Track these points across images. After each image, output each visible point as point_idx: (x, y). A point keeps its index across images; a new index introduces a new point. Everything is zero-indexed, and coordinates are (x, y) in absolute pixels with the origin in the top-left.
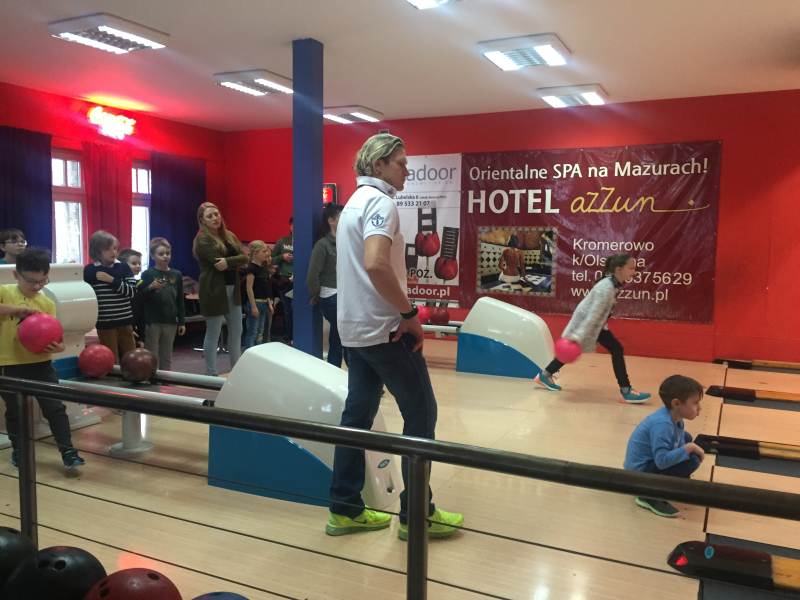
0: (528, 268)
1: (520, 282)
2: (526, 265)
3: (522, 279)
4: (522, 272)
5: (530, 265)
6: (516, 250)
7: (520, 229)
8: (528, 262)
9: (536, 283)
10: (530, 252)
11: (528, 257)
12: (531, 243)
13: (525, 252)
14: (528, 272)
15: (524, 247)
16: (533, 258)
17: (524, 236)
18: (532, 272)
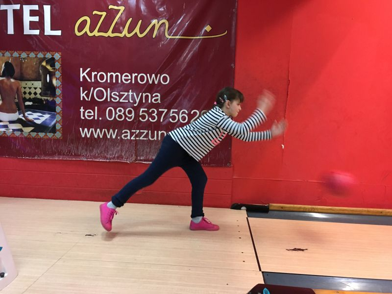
0: (27, 103)
1: (19, 121)
2: (25, 100)
3: (21, 116)
4: (20, 108)
5: (30, 100)
6: (12, 80)
7: (16, 54)
8: (27, 96)
9: (38, 122)
10: (29, 84)
11: (27, 91)
12: (29, 72)
13: (23, 84)
14: (29, 108)
15: (22, 78)
16: (33, 91)
17: (21, 63)
18: (33, 109)
